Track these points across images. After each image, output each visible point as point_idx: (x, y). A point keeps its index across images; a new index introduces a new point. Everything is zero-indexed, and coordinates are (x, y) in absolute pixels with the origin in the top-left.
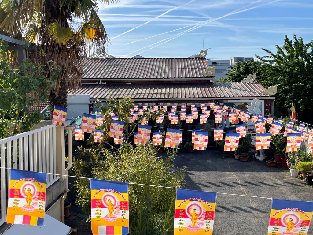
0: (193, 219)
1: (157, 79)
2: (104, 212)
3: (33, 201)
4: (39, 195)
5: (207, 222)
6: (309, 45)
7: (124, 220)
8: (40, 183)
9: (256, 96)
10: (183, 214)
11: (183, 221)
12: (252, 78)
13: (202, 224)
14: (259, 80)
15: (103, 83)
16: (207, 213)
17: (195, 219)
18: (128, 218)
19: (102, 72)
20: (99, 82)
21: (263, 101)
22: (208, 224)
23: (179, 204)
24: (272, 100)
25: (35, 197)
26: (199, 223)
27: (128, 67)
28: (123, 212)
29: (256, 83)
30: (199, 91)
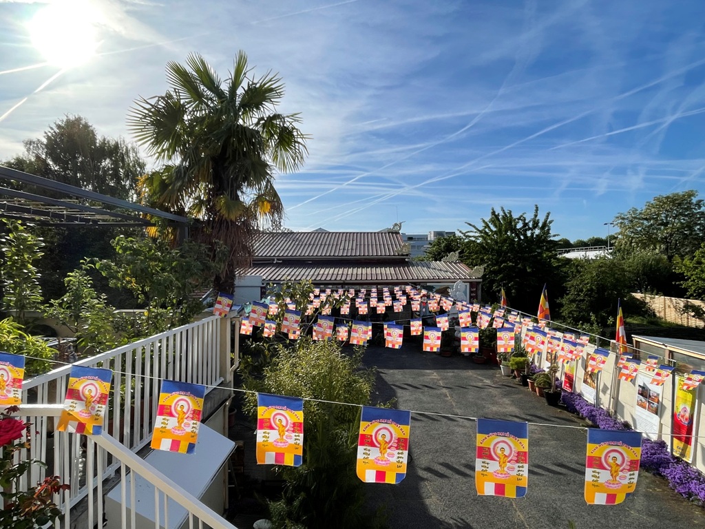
0: (382, 449)
1: (342, 257)
2: (273, 435)
3: (185, 421)
4: (193, 413)
5: (399, 453)
6: (519, 219)
7: (297, 446)
8: (196, 398)
9: (459, 278)
10: (369, 441)
11: (369, 450)
12: (454, 256)
13: (393, 455)
14: (462, 259)
15: (278, 262)
16: (399, 439)
17: (384, 449)
18: (302, 444)
19: (278, 248)
20: (274, 260)
21: (468, 284)
22: (400, 455)
23: (366, 428)
24: (479, 283)
27: (308, 243)
28: (295, 436)
29: (459, 263)
30: (393, 272)
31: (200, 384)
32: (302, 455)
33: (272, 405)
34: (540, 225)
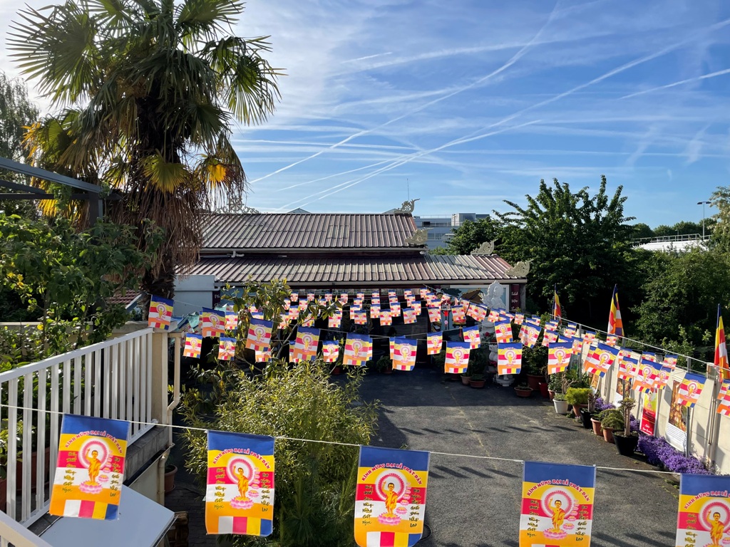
0: (389, 503)
1: (331, 249)
2: (231, 491)
3: (101, 473)
4: (112, 462)
5: (412, 508)
6: (579, 195)
7: (265, 507)
8: (115, 439)
9: (496, 279)
10: (370, 493)
11: (371, 505)
12: (488, 247)
13: (404, 511)
14: (500, 251)
15: (238, 255)
16: (413, 490)
17: (391, 503)
18: (272, 504)
19: (237, 237)
20: (232, 253)
21: (507, 287)
22: (415, 511)
23: (365, 475)
24: (521, 285)
25: (105, 467)
26: (398, 510)
27: (281, 229)
28: (263, 492)
29: (495, 257)
30: (402, 270)
31: (122, 419)
32: (272, 520)
33: (228, 447)
34: (609, 203)
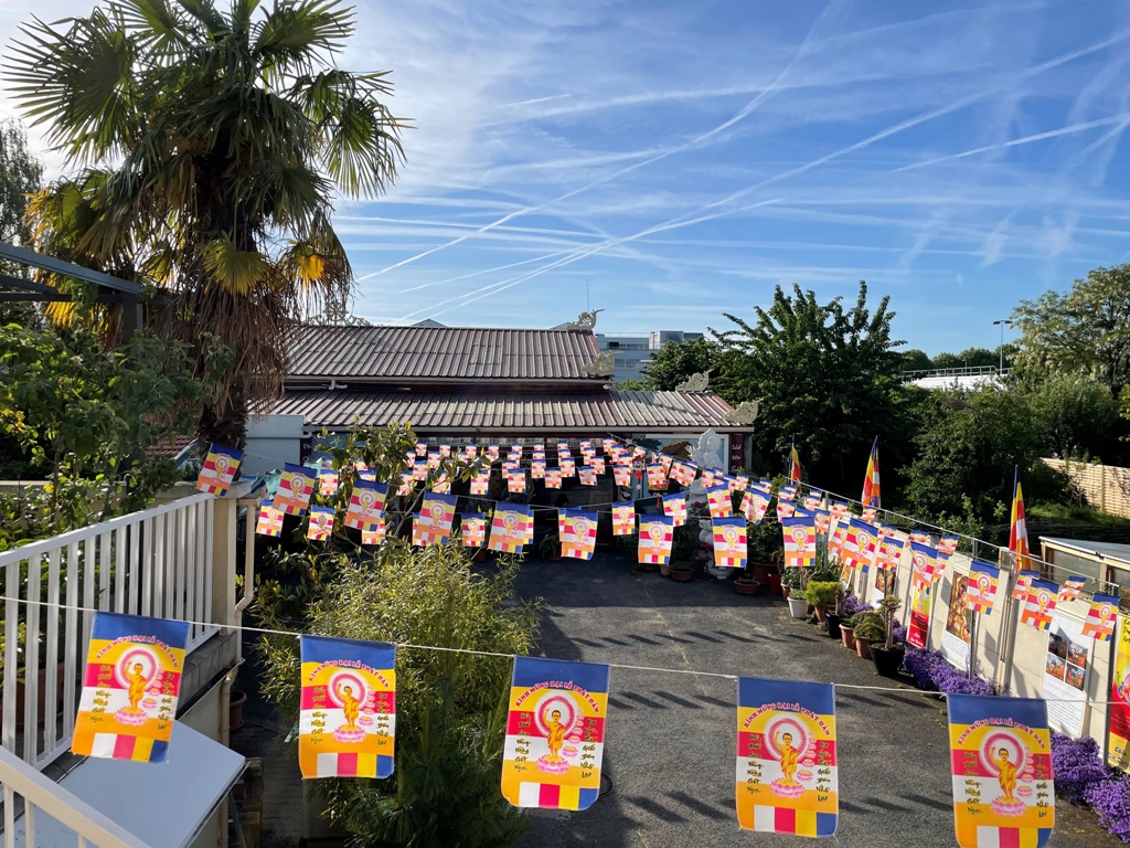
0: (553, 740)
1: (475, 380)
2: (334, 719)
3: (146, 695)
4: (163, 681)
5: (585, 748)
6: (828, 309)
7: (383, 738)
8: (168, 648)
9: (710, 426)
10: (526, 725)
11: (527, 743)
12: (699, 381)
13: (574, 753)
14: (716, 386)
15: (338, 387)
16: (586, 720)
17: (556, 740)
18: (392, 734)
19: (339, 359)
20: (330, 384)
21: (726, 437)
22: (589, 752)
23: (522, 699)
24: (746, 435)
27: (403, 350)
28: (380, 718)
29: (710, 395)
30: (577, 411)
31: (180, 619)
32: (393, 755)
33: (330, 658)
34: (870, 321)
